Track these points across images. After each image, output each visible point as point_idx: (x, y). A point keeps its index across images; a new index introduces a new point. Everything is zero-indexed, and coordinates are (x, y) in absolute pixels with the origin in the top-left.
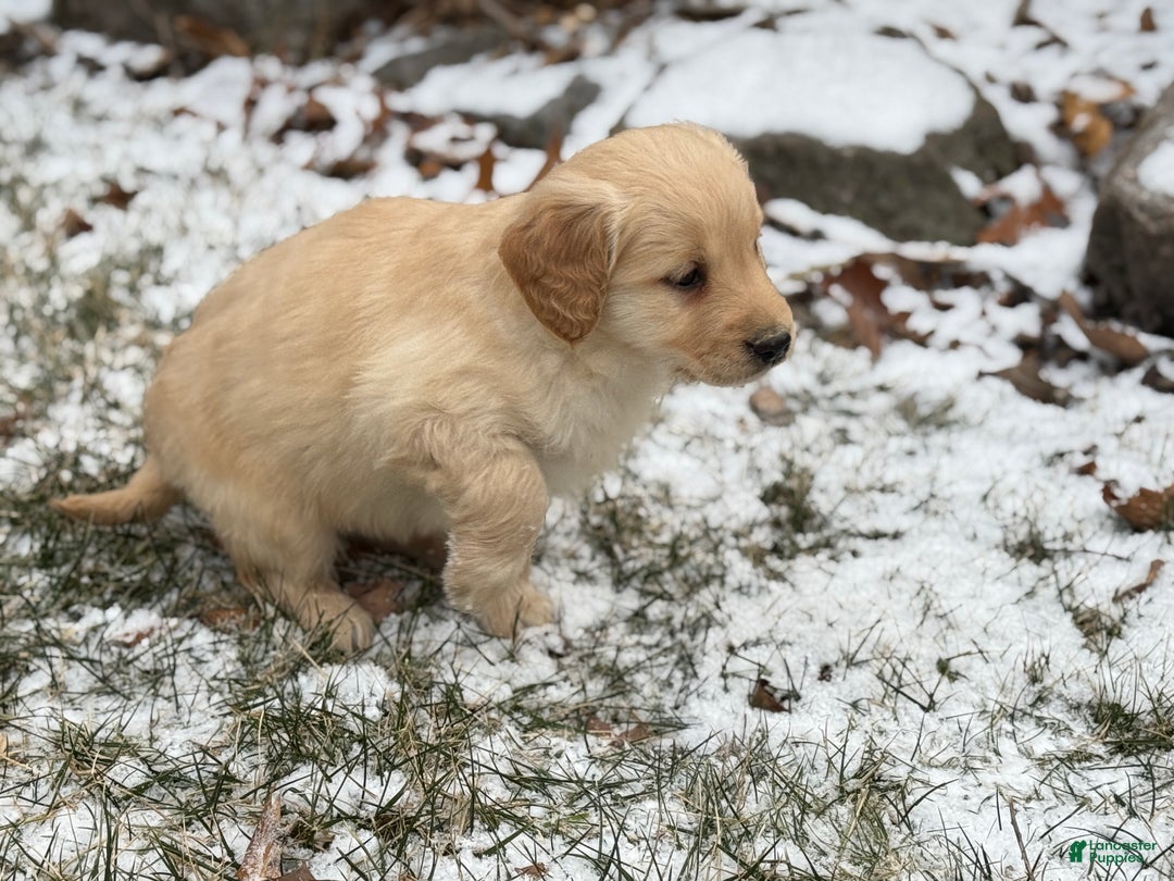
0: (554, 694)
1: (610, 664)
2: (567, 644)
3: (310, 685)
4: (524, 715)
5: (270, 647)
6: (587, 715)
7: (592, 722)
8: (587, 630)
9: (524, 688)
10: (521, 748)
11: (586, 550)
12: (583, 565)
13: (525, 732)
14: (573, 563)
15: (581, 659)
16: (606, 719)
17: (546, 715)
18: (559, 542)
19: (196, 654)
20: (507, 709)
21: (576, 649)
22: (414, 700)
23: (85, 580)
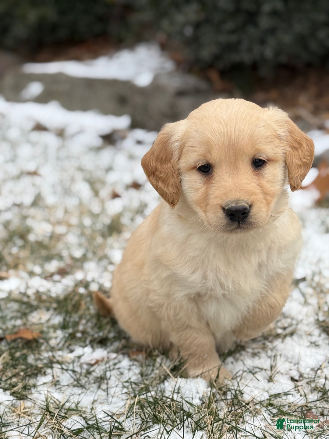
0: (290, 399)
1: (322, 387)
2: (301, 376)
3: (169, 386)
4: (274, 408)
5: (155, 368)
6: (307, 410)
7: (309, 414)
8: (312, 369)
9: (275, 395)
10: (270, 425)
11: (317, 332)
12: (314, 339)
13: (274, 417)
14: (309, 337)
15: (308, 383)
16: (317, 413)
17: (285, 409)
18: (303, 328)
19: (122, 370)
20: (265, 405)
21: (306, 378)
22: (218, 397)
23: (79, 335)
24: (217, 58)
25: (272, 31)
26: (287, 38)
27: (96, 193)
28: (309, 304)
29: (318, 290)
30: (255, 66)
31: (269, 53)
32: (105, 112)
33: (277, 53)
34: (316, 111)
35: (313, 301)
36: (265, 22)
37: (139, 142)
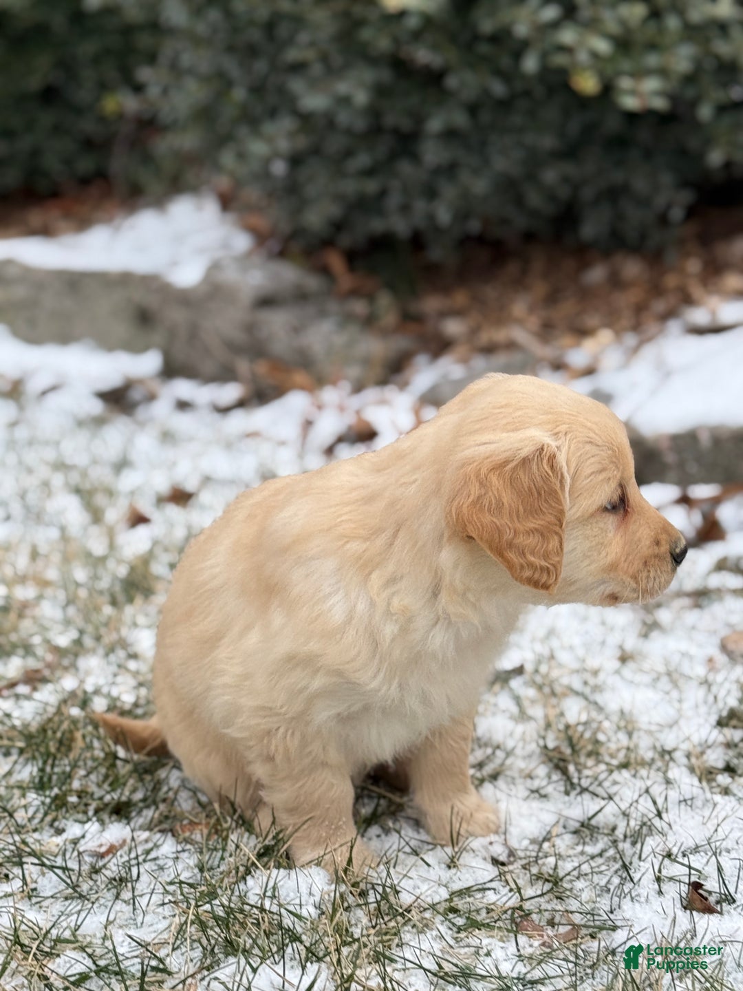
0: (491, 897)
1: (551, 872)
2: (512, 853)
3: (254, 887)
4: (460, 916)
5: (227, 854)
6: (521, 917)
7: (525, 923)
8: (533, 841)
9: (461, 890)
10: (451, 947)
11: (542, 771)
12: (536, 784)
13: (458, 932)
14: (529, 781)
15: (524, 867)
16: (540, 920)
17: (482, 917)
18: (518, 764)
19: (161, 862)
20: (441, 910)
21: (520, 859)
22: (351, 899)
23: (73, 799)
24: (338, 226)
25: (450, 170)
26: (480, 186)
27: (96, 516)
28: (530, 718)
29: (547, 690)
30: (417, 242)
31: (444, 215)
32: (108, 344)
33: (462, 215)
34: (547, 331)
35: (537, 712)
36: (433, 153)
37: (183, 405)
